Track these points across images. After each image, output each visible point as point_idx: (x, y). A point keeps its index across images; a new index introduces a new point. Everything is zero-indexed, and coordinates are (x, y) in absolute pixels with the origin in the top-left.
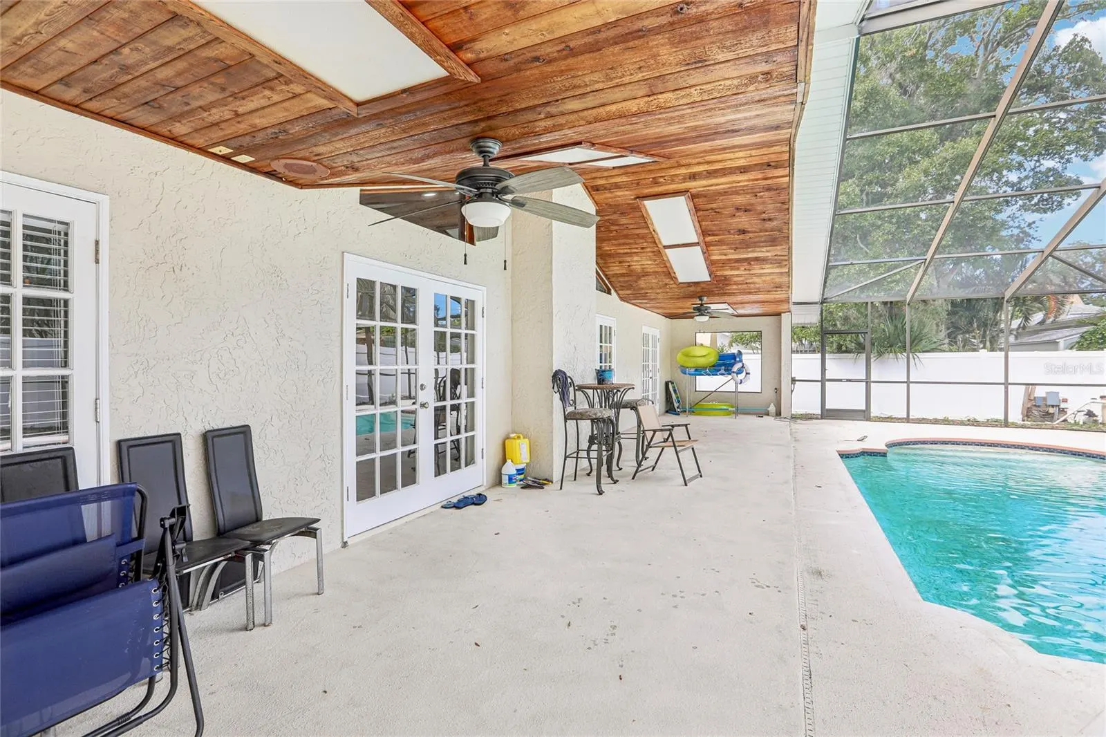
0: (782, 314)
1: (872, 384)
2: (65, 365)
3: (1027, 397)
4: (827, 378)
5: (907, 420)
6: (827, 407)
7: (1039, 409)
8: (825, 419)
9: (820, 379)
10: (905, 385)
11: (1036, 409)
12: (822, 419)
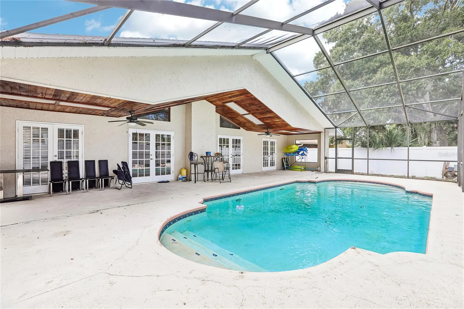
0: (321, 133)
1: (354, 160)
2: (78, 149)
3: (445, 167)
4: (338, 157)
5: (368, 174)
6: (338, 169)
7: (451, 173)
8: (337, 173)
9: (335, 157)
10: (367, 160)
11: (450, 173)
12: (335, 173)
